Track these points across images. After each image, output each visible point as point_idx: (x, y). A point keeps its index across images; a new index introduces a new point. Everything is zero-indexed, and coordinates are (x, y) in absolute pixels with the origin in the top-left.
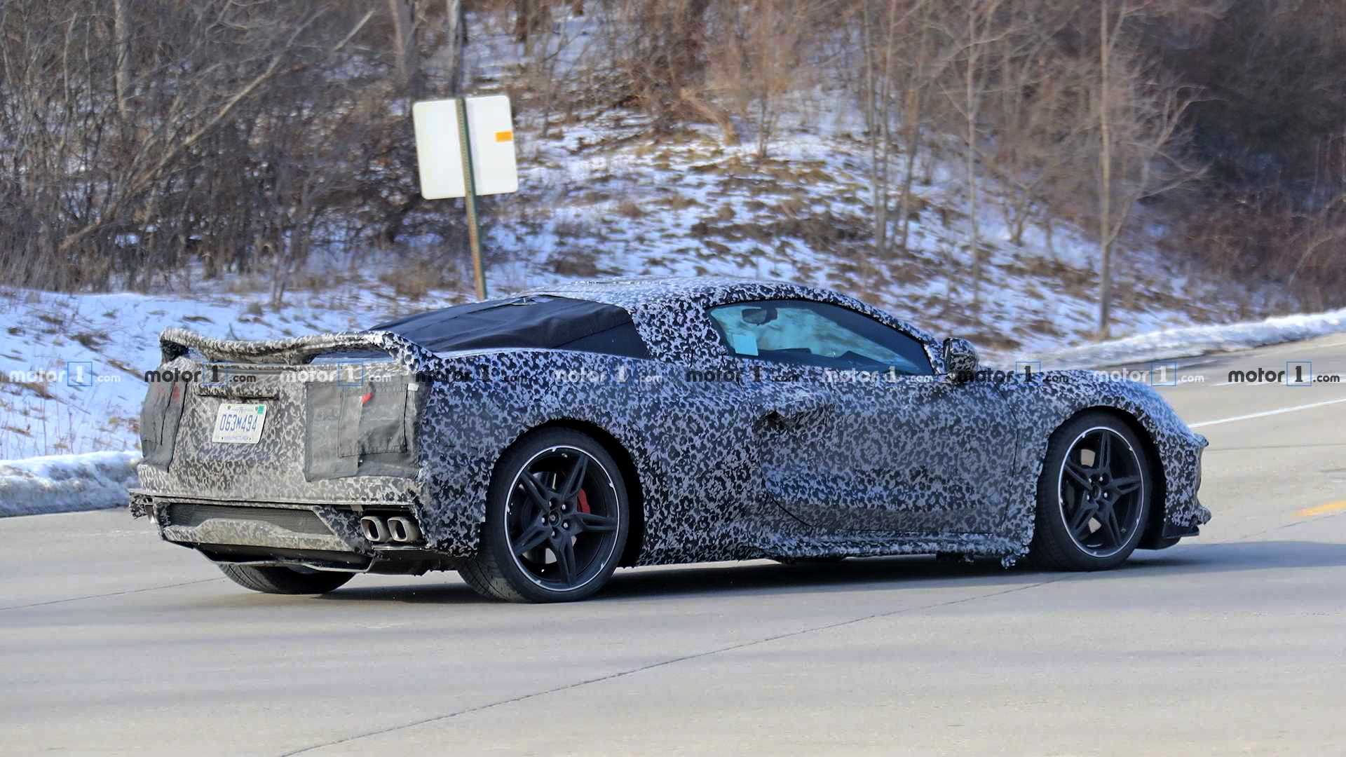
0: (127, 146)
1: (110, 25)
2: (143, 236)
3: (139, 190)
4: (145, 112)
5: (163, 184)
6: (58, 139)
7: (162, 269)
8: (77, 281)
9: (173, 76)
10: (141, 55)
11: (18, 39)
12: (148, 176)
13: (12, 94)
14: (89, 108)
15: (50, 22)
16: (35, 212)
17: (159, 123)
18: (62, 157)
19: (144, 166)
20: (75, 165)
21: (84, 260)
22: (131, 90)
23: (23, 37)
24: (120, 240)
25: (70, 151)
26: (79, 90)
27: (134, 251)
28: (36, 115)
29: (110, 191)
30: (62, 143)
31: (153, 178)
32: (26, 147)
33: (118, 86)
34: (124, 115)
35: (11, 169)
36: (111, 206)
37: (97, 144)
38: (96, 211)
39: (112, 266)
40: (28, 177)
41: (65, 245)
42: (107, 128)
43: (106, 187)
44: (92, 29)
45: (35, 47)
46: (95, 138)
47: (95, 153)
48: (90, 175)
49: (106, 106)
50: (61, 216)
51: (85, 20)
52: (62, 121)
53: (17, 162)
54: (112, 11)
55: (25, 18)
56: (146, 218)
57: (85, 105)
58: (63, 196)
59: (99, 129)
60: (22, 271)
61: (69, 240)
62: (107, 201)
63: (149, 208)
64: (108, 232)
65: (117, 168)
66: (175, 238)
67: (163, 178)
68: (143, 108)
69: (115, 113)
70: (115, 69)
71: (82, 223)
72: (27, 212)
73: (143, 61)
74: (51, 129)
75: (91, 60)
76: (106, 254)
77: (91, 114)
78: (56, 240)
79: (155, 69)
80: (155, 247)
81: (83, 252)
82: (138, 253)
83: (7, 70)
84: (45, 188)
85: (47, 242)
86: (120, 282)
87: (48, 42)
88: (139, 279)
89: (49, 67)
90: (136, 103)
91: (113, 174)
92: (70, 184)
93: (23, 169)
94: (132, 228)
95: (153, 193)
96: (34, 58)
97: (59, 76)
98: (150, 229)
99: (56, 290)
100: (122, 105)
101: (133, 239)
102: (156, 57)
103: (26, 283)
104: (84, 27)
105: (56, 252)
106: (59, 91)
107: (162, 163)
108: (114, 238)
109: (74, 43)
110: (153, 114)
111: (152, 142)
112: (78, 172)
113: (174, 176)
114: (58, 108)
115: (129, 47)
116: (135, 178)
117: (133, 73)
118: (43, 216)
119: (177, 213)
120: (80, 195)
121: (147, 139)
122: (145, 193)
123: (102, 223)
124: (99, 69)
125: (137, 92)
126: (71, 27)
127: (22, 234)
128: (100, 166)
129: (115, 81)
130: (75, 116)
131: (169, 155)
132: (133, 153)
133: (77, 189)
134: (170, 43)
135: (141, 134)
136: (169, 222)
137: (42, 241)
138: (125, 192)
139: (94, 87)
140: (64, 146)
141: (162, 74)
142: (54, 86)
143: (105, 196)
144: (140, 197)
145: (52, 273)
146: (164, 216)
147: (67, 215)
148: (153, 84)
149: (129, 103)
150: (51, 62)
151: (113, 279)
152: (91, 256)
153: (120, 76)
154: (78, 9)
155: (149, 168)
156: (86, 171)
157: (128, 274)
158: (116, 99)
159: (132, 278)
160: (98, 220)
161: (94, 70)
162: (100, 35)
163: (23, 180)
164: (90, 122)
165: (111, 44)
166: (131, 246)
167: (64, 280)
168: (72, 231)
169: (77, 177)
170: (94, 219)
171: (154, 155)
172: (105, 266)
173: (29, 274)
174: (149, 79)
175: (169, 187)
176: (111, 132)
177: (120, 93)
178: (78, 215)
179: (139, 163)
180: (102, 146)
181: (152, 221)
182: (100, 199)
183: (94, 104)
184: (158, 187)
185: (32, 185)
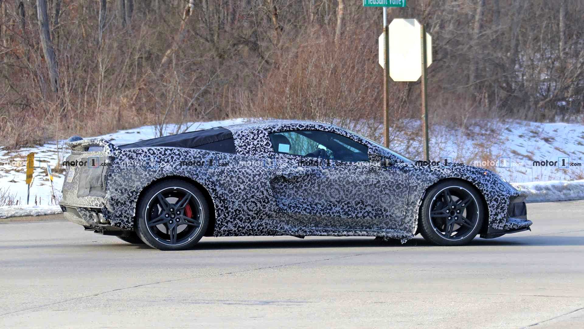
0: (563, 69)
1: (558, 25)
2: (568, 102)
3: (567, 86)
4: (570, 57)
5: (576, 83)
6: (538, 67)
7: (574, 114)
8: (543, 118)
9: (580, 43)
10: (569, 36)
11: (524, 30)
12: (570, 80)
13: (521, 51)
14: (549, 56)
15: (536, 24)
16: (529, 93)
17: (575, 61)
18: (539, 73)
19: (569, 77)
20: (543, 76)
21: (546, 110)
22: (564, 49)
23: (526, 29)
24: (559, 103)
25: (542, 71)
26: (546, 49)
27: (564, 107)
28: (530, 58)
29: (556, 86)
30: (539, 68)
31: (572, 81)
32: (526, 70)
33: (560, 47)
34: (562, 58)
35: (521, 78)
36: (556, 91)
37: (552, 69)
38: (551, 93)
39: (556, 113)
40: (527, 81)
41: (539, 105)
42: (555, 63)
43: (554, 84)
44: (552, 27)
45: (531, 34)
46: (551, 67)
47: (551, 72)
48: (549, 80)
49: (555, 55)
50: (538, 95)
51: (549, 23)
52: (539, 60)
53: (523, 75)
54: (559, 20)
55: (528, 23)
56: (569, 96)
57: (548, 55)
58: (539, 88)
59: (553, 63)
60: (524, 114)
61: (541, 103)
62: (555, 89)
63: (570, 92)
64: (555, 100)
65: (559, 77)
66: (580, 103)
67: (575, 81)
68: (569, 56)
69: (558, 58)
70: (559, 41)
71: (545, 97)
72: (526, 93)
73: (570, 38)
74: (535, 63)
75: (551, 38)
76: (554, 109)
77: (550, 58)
78: (536, 103)
79: (574, 41)
80: (572, 106)
81: (546, 108)
82: (566, 108)
83: (520, 42)
84: (533, 84)
85: (533, 104)
86: (559, 119)
87: (535, 32)
88: (566, 118)
89: (535, 41)
90: (567, 54)
91: (557, 79)
92: (542, 83)
93: (525, 78)
94: (563, 99)
95: (572, 86)
96: (530, 37)
97: (539, 44)
98: (570, 100)
99: (536, 121)
100: (561, 54)
101: (564, 103)
102: (574, 37)
103: (525, 119)
104: (548, 26)
105: (536, 107)
106: (539, 50)
107: (575, 76)
108: (557, 103)
109: (545, 32)
110: (572, 58)
111: (572, 68)
112: (545, 79)
113: (580, 80)
114: (538, 55)
115: (565, 33)
116: (565, 81)
117: (566, 43)
118: (532, 95)
119: (581, 94)
120: (545, 87)
121: (570, 67)
122: (569, 87)
123: (553, 97)
124: (553, 42)
125: (567, 50)
126: (544, 26)
127: (524, 101)
128: (553, 77)
129: (559, 46)
130: (544, 58)
131: (578, 72)
132: (565, 72)
133: (544, 85)
134: (580, 32)
135: (568, 64)
136: (577, 97)
137: (531, 104)
138: (562, 86)
139: (552, 48)
140: (540, 69)
141: (576, 43)
142: (537, 48)
143: (554, 88)
144: (567, 88)
145: (535, 115)
146: (576, 95)
147: (540, 94)
148: (573, 47)
149: (564, 53)
150: (536, 39)
151: (557, 118)
152: (549, 109)
153: (561, 44)
154: (547, 19)
155: (570, 78)
156: (548, 79)
157: (562, 116)
158: (559, 52)
159: (563, 117)
160: (552, 96)
161: (552, 42)
162: (554, 30)
163: (525, 82)
164: (550, 61)
165: (558, 32)
166: (563, 106)
167: (539, 118)
168: (542, 100)
169: (544, 80)
170: (550, 96)
171: (572, 72)
172: (554, 113)
173: (526, 116)
174: (571, 45)
175: (578, 84)
176: (557, 64)
177: (561, 50)
178: (544, 94)
179: (567, 76)
180: (554, 69)
181: (571, 96)
182: (552, 88)
183: (552, 54)
184: (574, 84)
185: (528, 83)
